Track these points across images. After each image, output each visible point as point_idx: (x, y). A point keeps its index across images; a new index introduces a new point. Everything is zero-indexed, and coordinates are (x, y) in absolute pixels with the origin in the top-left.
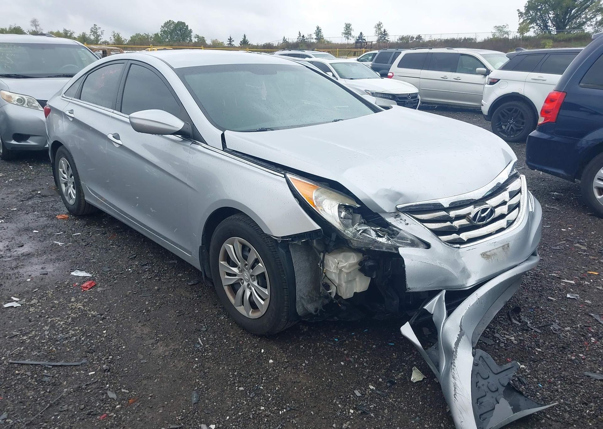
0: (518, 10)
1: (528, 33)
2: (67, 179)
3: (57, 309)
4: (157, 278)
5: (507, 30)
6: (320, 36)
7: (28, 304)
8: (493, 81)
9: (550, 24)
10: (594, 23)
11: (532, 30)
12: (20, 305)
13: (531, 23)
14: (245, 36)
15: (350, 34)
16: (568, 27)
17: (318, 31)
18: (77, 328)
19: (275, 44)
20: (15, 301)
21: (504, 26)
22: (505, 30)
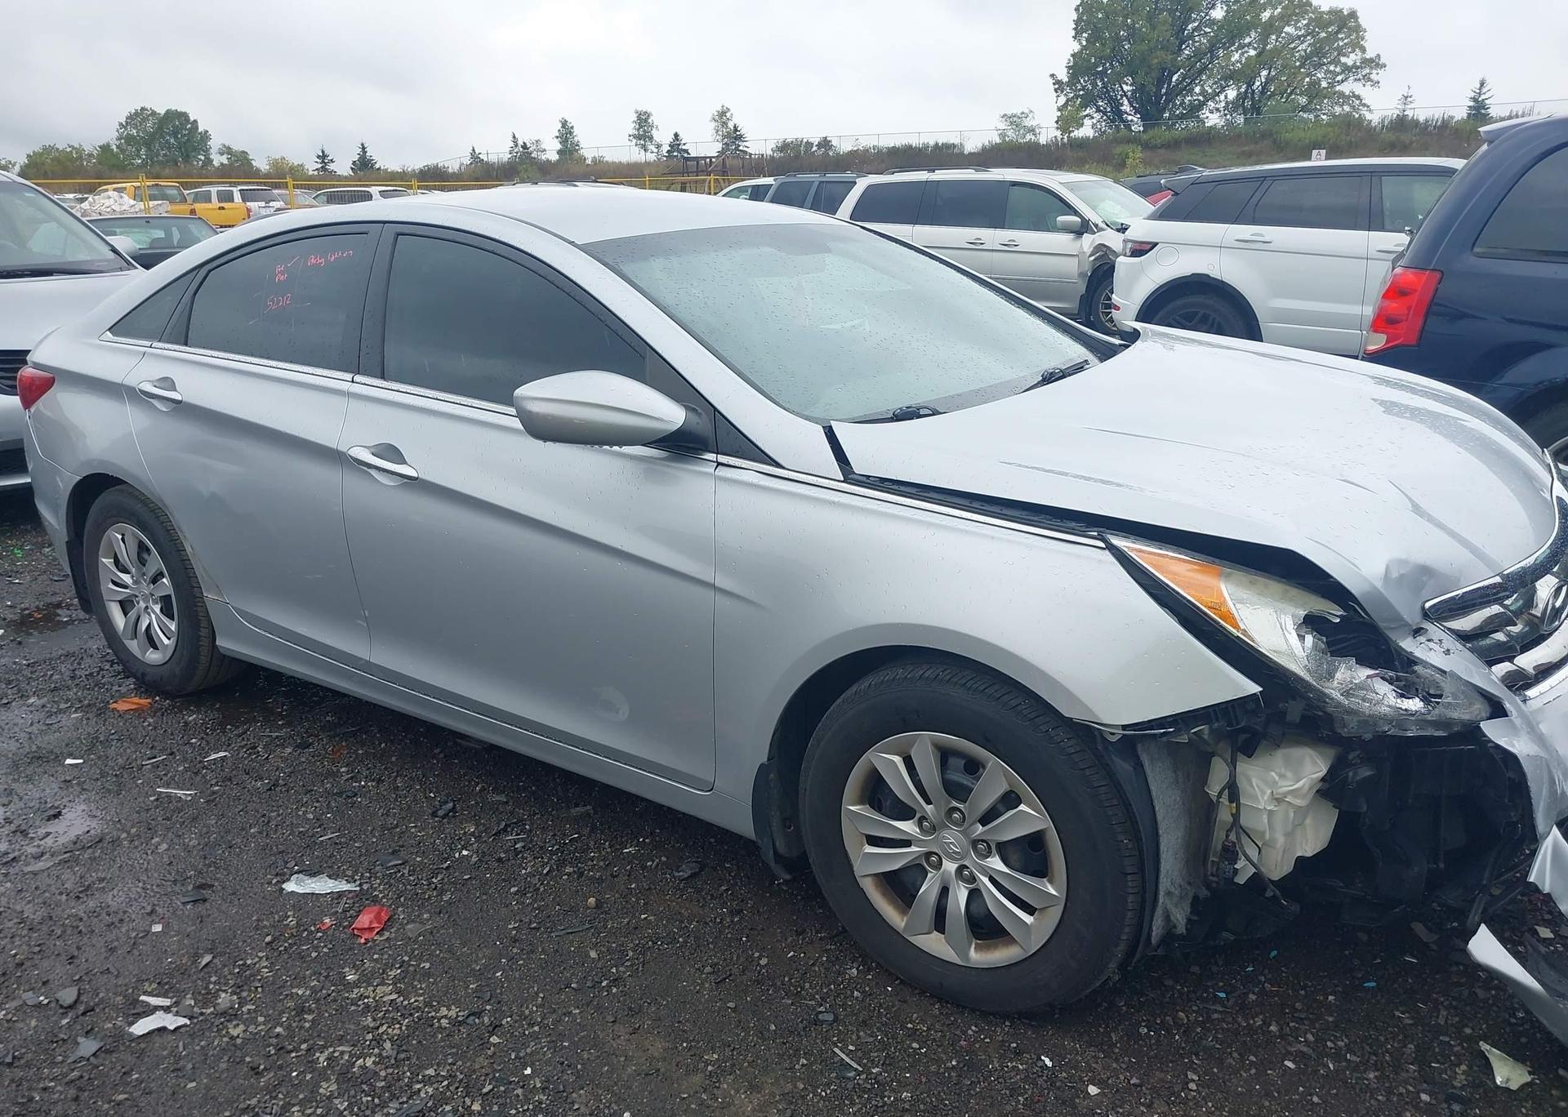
0: (1052, 76)
1: (1081, 129)
2: (132, 589)
3: (320, 1015)
4: (569, 870)
5: (1031, 123)
6: (572, 143)
7: (209, 1011)
8: (1138, 248)
9: (1126, 107)
10: (1223, 104)
11: (1088, 122)
12: (188, 1022)
13: (1084, 106)
14: (364, 148)
15: (651, 138)
16: (1167, 115)
17: (566, 133)
18: (431, 1072)
19: (453, 166)
20: (157, 1008)
21: (1023, 113)
22: (1028, 123)
